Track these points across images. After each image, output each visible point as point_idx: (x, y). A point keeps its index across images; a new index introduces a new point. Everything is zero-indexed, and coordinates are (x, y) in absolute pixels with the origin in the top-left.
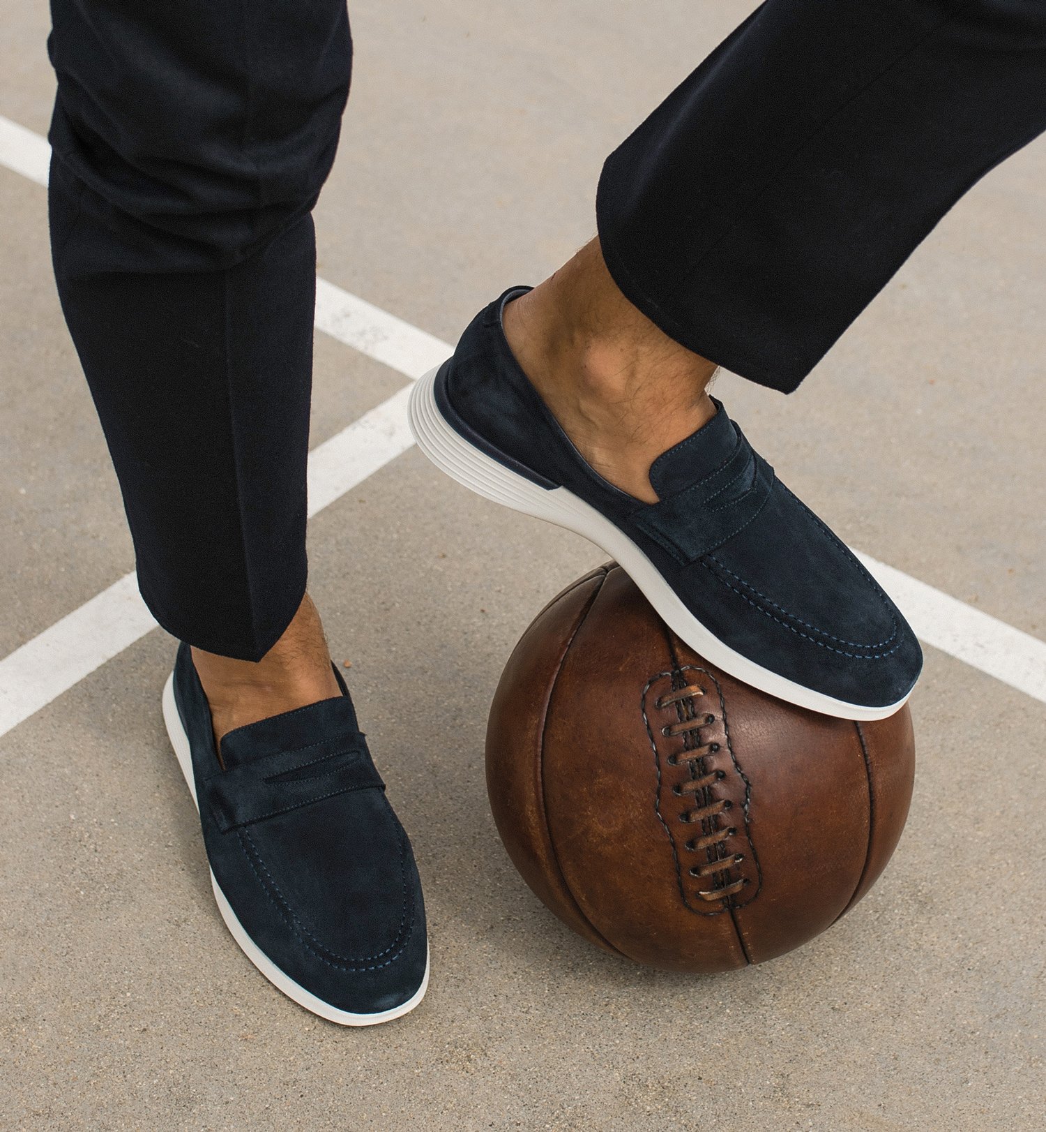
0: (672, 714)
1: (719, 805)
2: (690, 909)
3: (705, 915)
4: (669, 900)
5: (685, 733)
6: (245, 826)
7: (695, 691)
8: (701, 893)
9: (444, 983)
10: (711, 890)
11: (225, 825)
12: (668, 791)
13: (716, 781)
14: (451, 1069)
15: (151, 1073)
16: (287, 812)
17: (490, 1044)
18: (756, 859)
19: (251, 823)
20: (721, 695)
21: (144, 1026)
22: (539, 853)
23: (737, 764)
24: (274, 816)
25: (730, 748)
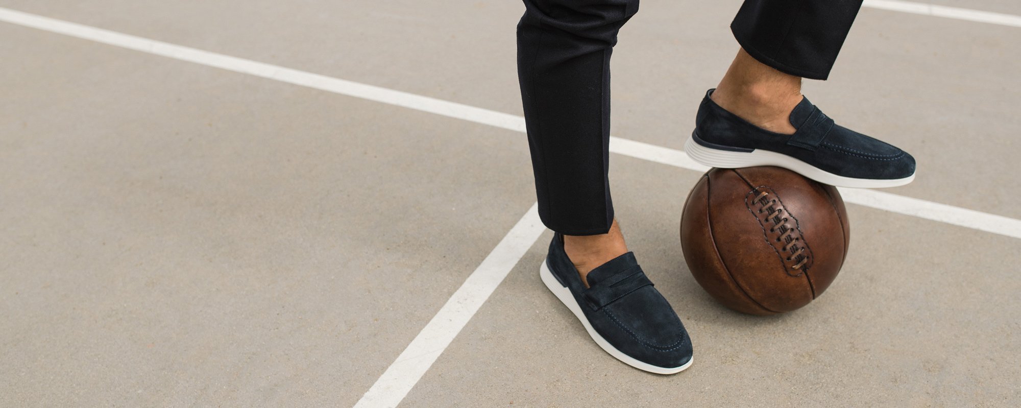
0: (759, 205)
1: (789, 231)
2: (790, 275)
3: (796, 276)
4: (781, 274)
5: (767, 209)
6: (605, 306)
7: (765, 194)
8: (793, 267)
9: (710, 338)
10: (797, 264)
11: (596, 308)
12: (769, 232)
13: (785, 223)
14: (729, 365)
15: (616, 388)
16: (621, 297)
17: (738, 354)
18: (808, 247)
19: (608, 304)
20: (774, 192)
21: (605, 374)
22: (725, 278)
23: (790, 214)
24: (618, 299)
25: (785, 209)
